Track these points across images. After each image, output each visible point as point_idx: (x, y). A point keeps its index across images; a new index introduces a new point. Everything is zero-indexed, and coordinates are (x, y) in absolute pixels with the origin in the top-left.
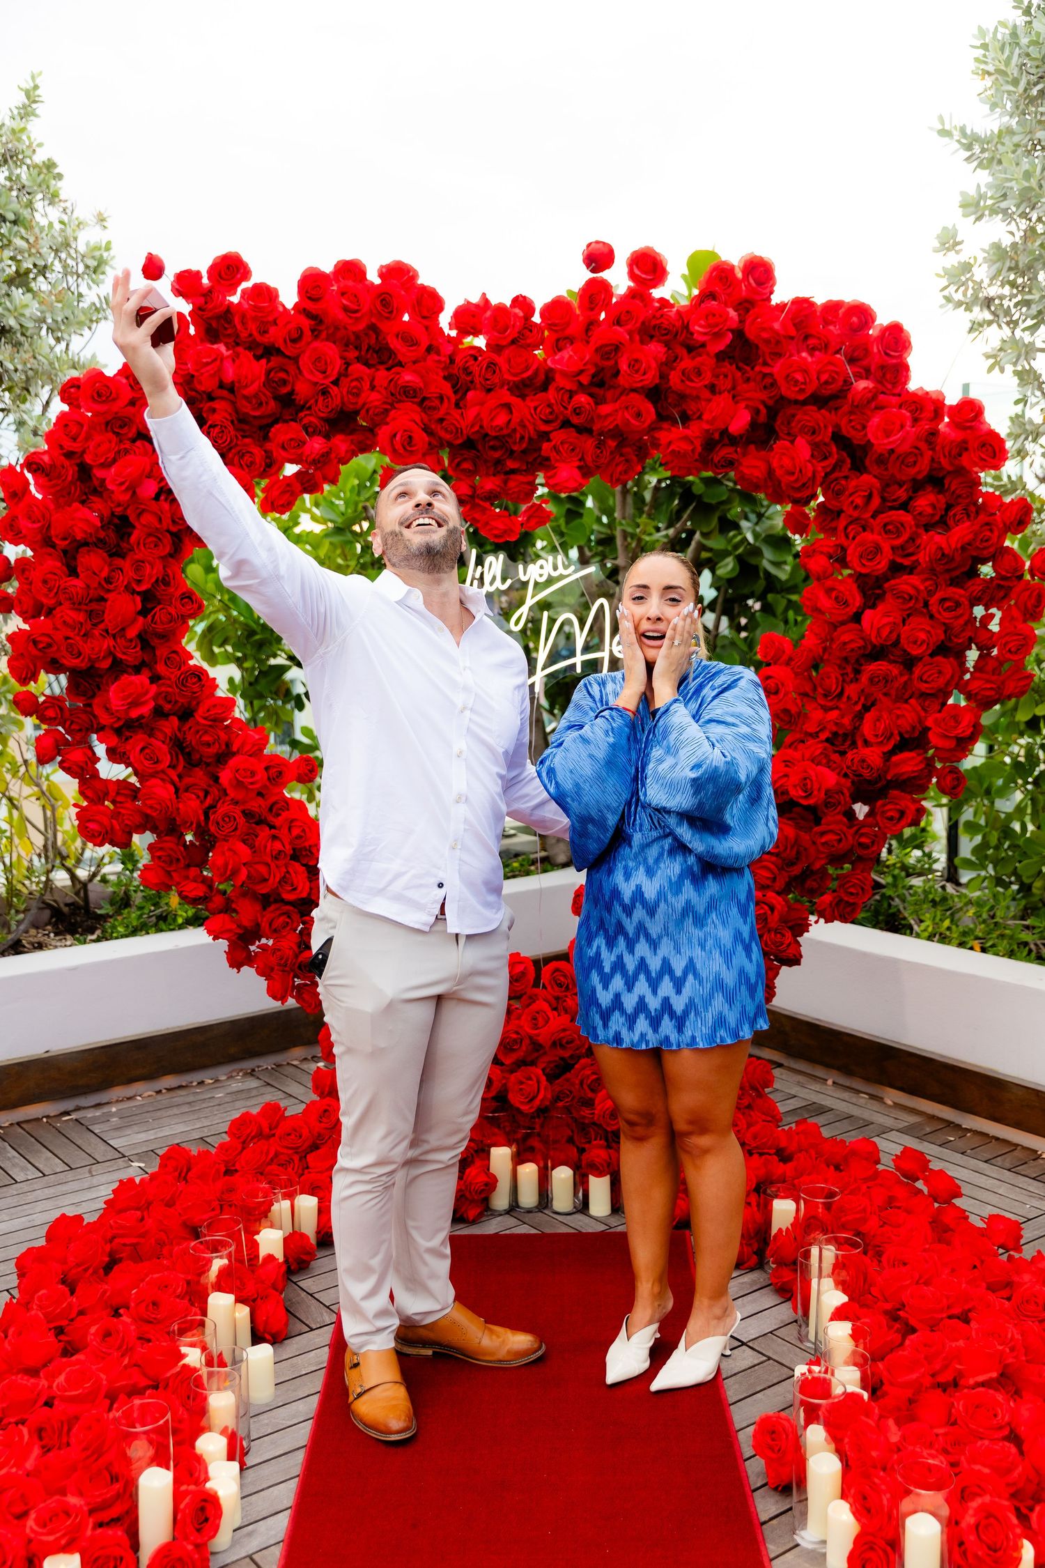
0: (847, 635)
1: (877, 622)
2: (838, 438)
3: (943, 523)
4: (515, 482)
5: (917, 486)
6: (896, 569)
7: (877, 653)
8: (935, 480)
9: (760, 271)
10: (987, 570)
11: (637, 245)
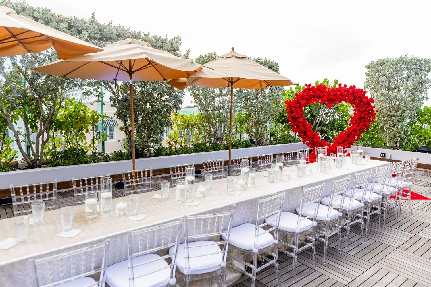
0: (359, 117)
1: (363, 115)
2: (360, 100)
3: (368, 107)
4: (332, 103)
5: (366, 104)
6: (364, 111)
7: (362, 118)
8: (367, 104)
9: (354, 86)
10: (370, 111)
11: (345, 84)
